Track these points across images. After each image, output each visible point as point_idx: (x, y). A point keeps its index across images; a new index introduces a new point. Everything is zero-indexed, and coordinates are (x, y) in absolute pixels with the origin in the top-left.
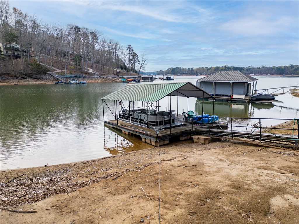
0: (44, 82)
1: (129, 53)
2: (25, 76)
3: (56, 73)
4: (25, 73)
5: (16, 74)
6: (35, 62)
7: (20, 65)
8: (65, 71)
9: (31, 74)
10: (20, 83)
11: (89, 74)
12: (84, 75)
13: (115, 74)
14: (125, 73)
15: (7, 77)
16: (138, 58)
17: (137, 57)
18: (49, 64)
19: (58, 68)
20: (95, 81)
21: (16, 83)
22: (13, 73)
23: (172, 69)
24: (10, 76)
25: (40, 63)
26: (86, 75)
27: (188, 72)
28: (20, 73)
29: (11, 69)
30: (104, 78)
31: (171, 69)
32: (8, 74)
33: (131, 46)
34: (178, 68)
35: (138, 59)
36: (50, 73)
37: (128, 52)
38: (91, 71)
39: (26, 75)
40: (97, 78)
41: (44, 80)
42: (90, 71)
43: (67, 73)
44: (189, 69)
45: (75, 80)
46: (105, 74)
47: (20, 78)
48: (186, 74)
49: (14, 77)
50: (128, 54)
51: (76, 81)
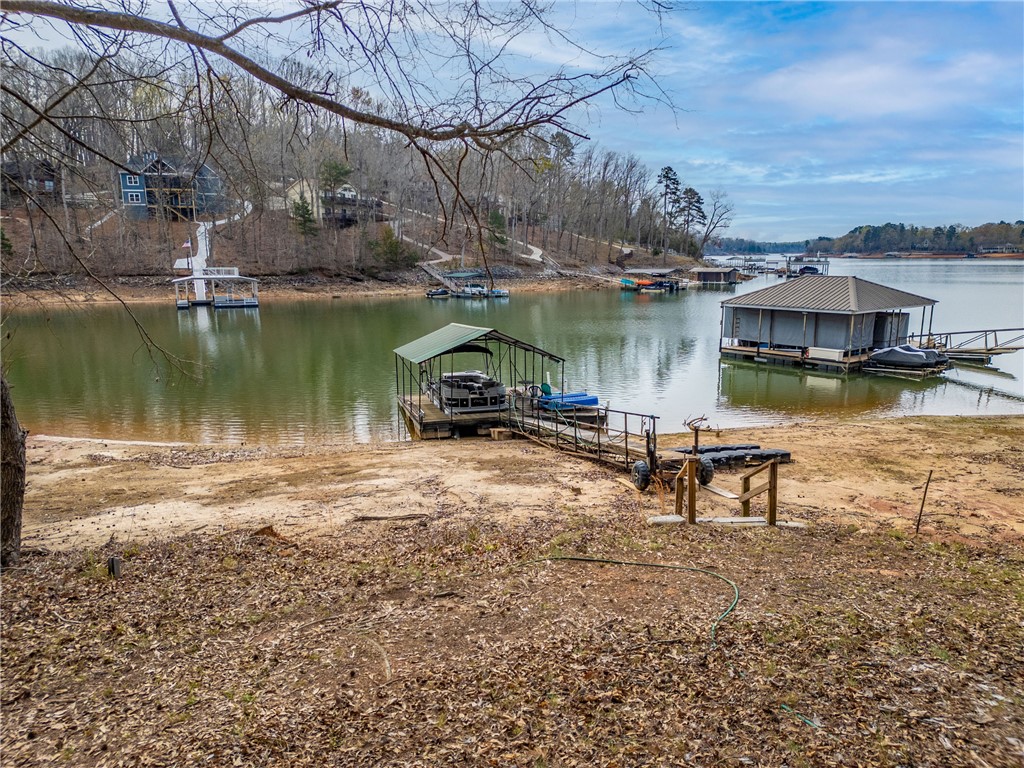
0: (404, 290)
1: (666, 194)
2: (363, 274)
3: (438, 264)
4: (360, 266)
5: (339, 269)
6: (389, 233)
7: (350, 245)
8: (460, 259)
9: (377, 268)
10: (346, 294)
11: (527, 265)
12: (513, 269)
13: (613, 263)
14: (647, 259)
15: (319, 279)
16: (702, 206)
17: (698, 202)
18: (422, 238)
19: (446, 251)
20: (540, 286)
21: (336, 294)
22: (333, 267)
23: (868, 231)
24: (325, 275)
25: (405, 238)
26: (520, 270)
27: (932, 241)
28: (350, 267)
29: (329, 257)
30: (570, 278)
31: (864, 231)
32: (321, 269)
33: (671, 170)
34: (893, 227)
35: (699, 210)
36: (424, 264)
37: (662, 188)
38: (537, 254)
39: (363, 271)
40: (551, 278)
41: (404, 285)
42: (532, 257)
43: (466, 265)
44: (939, 229)
45: (478, 286)
46: (578, 263)
47: (348, 280)
48: (926, 249)
49: (334, 276)
50: (662, 196)
51: (480, 289)
